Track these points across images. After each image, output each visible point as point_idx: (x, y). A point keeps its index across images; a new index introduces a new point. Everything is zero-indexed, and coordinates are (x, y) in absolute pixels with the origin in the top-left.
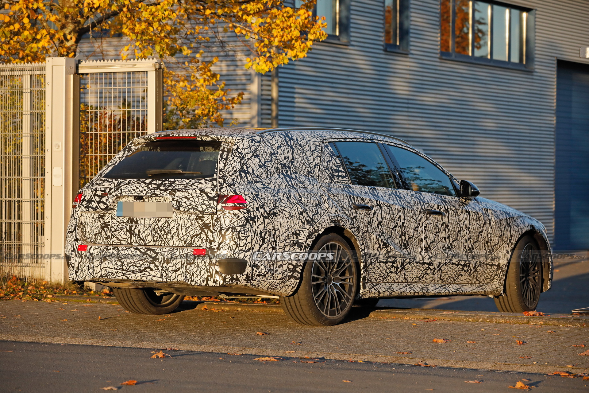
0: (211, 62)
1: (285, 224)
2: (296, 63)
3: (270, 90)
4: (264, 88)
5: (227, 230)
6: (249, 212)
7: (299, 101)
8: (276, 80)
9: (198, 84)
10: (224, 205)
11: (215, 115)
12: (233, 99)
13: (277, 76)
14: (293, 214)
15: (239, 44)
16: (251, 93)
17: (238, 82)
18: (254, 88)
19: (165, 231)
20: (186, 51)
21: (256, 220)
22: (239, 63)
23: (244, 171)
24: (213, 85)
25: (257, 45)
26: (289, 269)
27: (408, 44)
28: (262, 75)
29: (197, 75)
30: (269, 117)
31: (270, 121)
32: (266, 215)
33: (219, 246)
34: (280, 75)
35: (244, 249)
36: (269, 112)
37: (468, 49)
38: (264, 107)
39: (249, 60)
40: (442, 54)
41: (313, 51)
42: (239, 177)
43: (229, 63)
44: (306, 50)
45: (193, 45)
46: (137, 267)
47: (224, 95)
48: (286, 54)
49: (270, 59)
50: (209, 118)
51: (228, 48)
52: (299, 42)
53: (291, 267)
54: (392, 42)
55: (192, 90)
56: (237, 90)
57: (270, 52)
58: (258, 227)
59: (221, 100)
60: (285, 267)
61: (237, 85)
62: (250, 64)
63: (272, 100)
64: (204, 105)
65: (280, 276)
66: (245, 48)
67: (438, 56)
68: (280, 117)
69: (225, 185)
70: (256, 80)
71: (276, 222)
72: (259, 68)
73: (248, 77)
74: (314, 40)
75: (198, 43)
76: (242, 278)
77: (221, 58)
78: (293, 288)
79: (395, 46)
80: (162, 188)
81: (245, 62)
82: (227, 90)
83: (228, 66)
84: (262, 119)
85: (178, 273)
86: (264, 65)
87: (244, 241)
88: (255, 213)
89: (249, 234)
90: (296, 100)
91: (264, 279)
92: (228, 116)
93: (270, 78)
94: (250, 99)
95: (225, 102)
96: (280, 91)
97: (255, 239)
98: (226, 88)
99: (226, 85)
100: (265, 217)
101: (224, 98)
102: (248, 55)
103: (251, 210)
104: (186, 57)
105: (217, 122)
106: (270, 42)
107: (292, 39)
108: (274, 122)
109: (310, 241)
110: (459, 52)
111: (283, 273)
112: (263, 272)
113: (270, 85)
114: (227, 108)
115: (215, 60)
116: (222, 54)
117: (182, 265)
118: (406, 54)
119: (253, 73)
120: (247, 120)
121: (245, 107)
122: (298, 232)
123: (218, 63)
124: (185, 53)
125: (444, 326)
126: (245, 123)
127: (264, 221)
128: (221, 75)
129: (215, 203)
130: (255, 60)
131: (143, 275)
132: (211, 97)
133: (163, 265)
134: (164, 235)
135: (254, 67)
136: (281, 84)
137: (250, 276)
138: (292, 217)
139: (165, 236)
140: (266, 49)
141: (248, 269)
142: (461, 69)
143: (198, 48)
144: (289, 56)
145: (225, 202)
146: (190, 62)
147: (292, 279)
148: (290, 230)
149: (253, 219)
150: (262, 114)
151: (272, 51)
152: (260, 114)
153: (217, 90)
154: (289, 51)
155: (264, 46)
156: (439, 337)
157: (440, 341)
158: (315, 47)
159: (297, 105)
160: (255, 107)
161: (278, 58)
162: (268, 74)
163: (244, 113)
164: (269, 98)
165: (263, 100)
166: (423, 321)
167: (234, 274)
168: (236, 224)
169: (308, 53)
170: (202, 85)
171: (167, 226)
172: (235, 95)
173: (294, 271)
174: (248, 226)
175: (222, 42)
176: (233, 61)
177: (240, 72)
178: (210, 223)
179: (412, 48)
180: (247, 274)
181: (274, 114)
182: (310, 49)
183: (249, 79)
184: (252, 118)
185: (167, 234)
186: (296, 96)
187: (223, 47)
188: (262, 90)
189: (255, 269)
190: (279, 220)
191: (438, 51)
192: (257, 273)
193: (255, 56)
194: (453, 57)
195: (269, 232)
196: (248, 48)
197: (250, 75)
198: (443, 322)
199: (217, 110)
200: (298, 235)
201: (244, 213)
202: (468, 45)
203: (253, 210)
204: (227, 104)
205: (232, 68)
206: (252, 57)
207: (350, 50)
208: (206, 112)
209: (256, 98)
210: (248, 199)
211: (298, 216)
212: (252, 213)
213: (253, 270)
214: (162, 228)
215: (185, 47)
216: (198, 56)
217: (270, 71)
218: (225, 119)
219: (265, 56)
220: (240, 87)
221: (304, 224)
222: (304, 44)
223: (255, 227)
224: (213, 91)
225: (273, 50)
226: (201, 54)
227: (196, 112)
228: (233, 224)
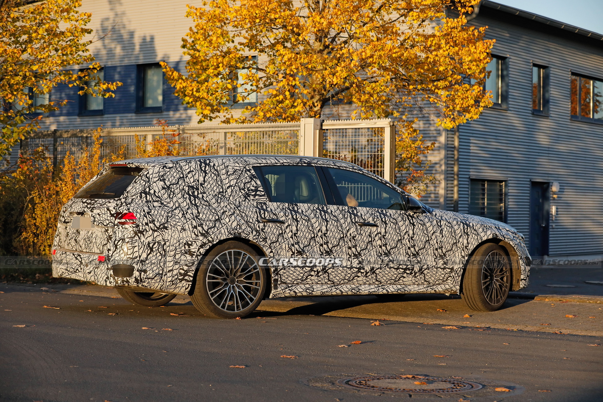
0: (413, 122)
2: (472, 122)
3: (453, 141)
4: (449, 139)
7: (473, 149)
8: (457, 134)
9: (404, 137)
11: (415, 158)
12: (428, 147)
13: (458, 131)
15: (432, 109)
16: (440, 143)
17: (431, 135)
18: (442, 139)
20: (396, 114)
22: (432, 122)
24: (414, 137)
25: (445, 110)
27: (548, 110)
28: (448, 130)
29: (403, 130)
30: (453, 159)
31: (453, 162)
34: (460, 130)
36: (453, 156)
37: (590, 114)
38: (449, 152)
39: (439, 120)
40: (572, 116)
41: (483, 114)
43: (425, 122)
44: (479, 113)
45: (400, 110)
47: (422, 144)
48: (465, 116)
49: (454, 120)
50: (411, 160)
51: (425, 112)
52: (474, 108)
54: (537, 108)
55: (400, 141)
56: (430, 140)
57: (453, 115)
59: (420, 148)
61: (430, 137)
62: (440, 123)
63: (454, 147)
64: (408, 151)
66: (436, 112)
67: (569, 118)
68: (460, 160)
70: (444, 134)
72: (446, 125)
73: (438, 132)
74: (484, 107)
75: (404, 108)
77: (419, 119)
79: (539, 111)
81: (436, 121)
82: (424, 141)
83: (424, 124)
84: (448, 161)
86: (450, 124)
90: (471, 148)
92: (424, 159)
93: (453, 133)
94: (439, 147)
95: (422, 149)
96: (460, 142)
98: (423, 139)
99: (423, 137)
101: (422, 146)
102: (438, 117)
104: (396, 118)
105: (417, 163)
106: (454, 108)
107: (469, 106)
108: (456, 163)
110: (584, 116)
113: (453, 138)
114: (423, 153)
115: (415, 120)
116: (420, 116)
117: (93, 268)
118: (547, 117)
119: (441, 128)
120: (437, 161)
121: (436, 152)
123: (418, 122)
124: (395, 115)
125: (573, 306)
126: (436, 164)
128: (420, 131)
130: (443, 120)
132: (413, 145)
135: (443, 125)
136: (461, 137)
140: (451, 113)
142: (585, 127)
143: (404, 112)
144: (467, 117)
146: (399, 121)
150: (448, 157)
151: (455, 114)
152: (446, 157)
153: (417, 140)
154: (467, 114)
155: (450, 110)
156: (570, 313)
157: (571, 316)
158: (485, 111)
159: (471, 151)
160: (443, 152)
161: (459, 119)
162: (452, 131)
163: (435, 157)
164: (453, 146)
165: (448, 147)
166: (559, 302)
169: (480, 115)
170: (407, 137)
172: (429, 144)
175: (420, 107)
176: (428, 120)
177: (432, 128)
179: (551, 112)
181: (456, 157)
182: (481, 113)
183: (439, 133)
184: (441, 160)
186: (471, 145)
187: (421, 111)
188: (448, 141)
191: (569, 115)
193: (443, 117)
194: (580, 119)
196: (438, 112)
197: (439, 130)
198: (573, 303)
199: (417, 154)
202: (589, 111)
204: (424, 150)
205: (427, 125)
206: (441, 118)
207: (509, 114)
208: (409, 156)
209: (444, 146)
215: (395, 112)
216: (404, 117)
217: (453, 128)
218: (422, 161)
219: (450, 117)
220: (432, 138)
222: (477, 110)
224: (414, 141)
225: (456, 113)
226: (406, 116)
227: (403, 156)
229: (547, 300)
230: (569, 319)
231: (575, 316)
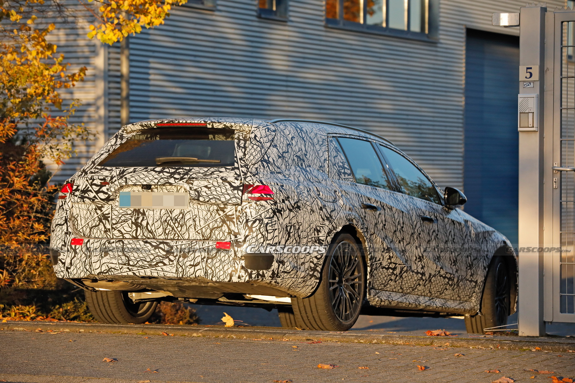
0: (46, 31)
1: (307, 219)
2: (151, 32)
3: (118, 65)
4: (112, 61)
5: (254, 222)
6: (276, 203)
7: (155, 79)
8: (126, 52)
9: (30, 57)
10: (250, 195)
11: (51, 95)
12: (74, 75)
13: (127, 47)
14: (314, 209)
15: (80, 8)
16: (95, 68)
17: (80, 54)
18: (100, 61)
19: (179, 223)
20: (15, 17)
21: (282, 212)
22: (80, 32)
23: (265, 161)
24: (49, 58)
25: (103, 9)
26: (311, 267)
27: (286, 10)
28: (109, 46)
29: (29, 46)
30: (119, 97)
31: (119, 103)
32: (291, 208)
33: (245, 238)
34: (131, 46)
35: (271, 243)
36: (118, 91)
37: (359, 16)
38: (112, 85)
39: (92, 27)
40: (328, 21)
41: (171, 17)
42: (262, 167)
43: (68, 31)
44: (163, 15)
45: (23, 9)
46: (148, 262)
47: (62, 70)
48: (138, 21)
49: (119, 27)
50: (44, 99)
51: (68, 13)
52: (155, 6)
53: (312, 265)
54: (267, 6)
55: (22, 64)
56: (79, 64)
57: (118, 18)
58: (285, 219)
59: (59, 77)
60: (307, 265)
61: (78, 58)
62: (94, 33)
63: (121, 76)
64: (37, 82)
65: (303, 274)
66: (88, 14)
67: (323, 23)
68: (131, 98)
69: (249, 174)
70: (102, 52)
71: (300, 217)
72: (106, 37)
73: (92, 49)
74: (172, 4)
75: (29, 6)
76: (268, 274)
77: (58, 26)
78: (312, 288)
79: (270, 11)
80: (177, 176)
81: (87, 30)
82: (66, 64)
83: (67, 35)
84: (110, 100)
85: (197, 268)
86: (112, 34)
87: (272, 234)
88: (281, 206)
89: (276, 227)
90: (151, 77)
91: (288, 276)
92: (68, 96)
93: (118, 50)
94: (94, 75)
95: (63, 79)
96: (131, 66)
97: (282, 233)
98: (65, 61)
99: (64, 58)
100: (290, 210)
101: (62, 74)
102: (91, 22)
103: (278, 201)
104: (15, 24)
105: (54, 103)
106: (118, 6)
107: (146, 3)
108: (125, 103)
109: (329, 239)
110: (348, 19)
111: (306, 271)
112: (288, 268)
113: (118, 59)
114: (66, 87)
115: (50, 28)
116: (59, 20)
117: (202, 259)
118: (284, 22)
119: (98, 43)
120: (92, 101)
121: (89, 85)
122: (318, 228)
123: (55, 32)
124: (13, 18)
125: (331, 348)
126: (89, 105)
127: (289, 214)
128: (58, 46)
129: (240, 193)
130: (100, 28)
131: (154, 271)
132: (46, 73)
133: (178, 259)
134: (178, 227)
135: (99, 36)
136: (132, 58)
137: (276, 272)
138: (313, 212)
139: (179, 229)
140: (113, 15)
141: (275, 265)
142: (351, 39)
143: (29, 13)
144: (141, 24)
145: (251, 192)
146: (20, 30)
147: (313, 279)
148: (312, 225)
149: (280, 211)
150: (110, 94)
151: (120, 16)
152: (107, 94)
153: (54, 64)
154: (142, 16)
155: (111, 11)
156: (324, 362)
157: (326, 367)
158: (174, 12)
159: (152, 83)
160: (101, 86)
161: (129, 26)
162: (116, 46)
163: (87, 92)
164: (118, 74)
165: (110, 76)
166: (306, 343)
167: (261, 269)
168: (263, 216)
169: (165, 19)
170: (35, 58)
171: (182, 218)
172: (76, 70)
173: (314, 270)
174: (275, 219)
175: (59, 5)
176: (73, 28)
177: (82, 43)
178: (233, 215)
179: (291, 14)
180: (273, 270)
181: (124, 94)
182: (168, 15)
183: (94, 52)
184: (98, 98)
185: (182, 226)
186: (151, 71)
187: (60, 12)
188: (109, 65)
189: (281, 265)
190: (302, 215)
191: (323, 18)
192: (282, 270)
193: (99, 22)
194: (341, 26)
195: (294, 226)
196: (90, 13)
197: (94, 46)
198: (330, 344)
199: (54, 88)
200: (319, 231)
201: (272, 205)
202: (358, 11)
203: (280, 201)
204: (66, 82)
205: (72, 37)
206: (96, 24)
207: (217, 17)
208: (40, 91)
209: (102, 74)
210: (274, 190)
211: (319, 211)
212: (279, 205)
213: (279, 265)
214: (176, 220)
215: (13, 12)
216: (29, 22)
217: (118, 42)
218: (64, 100)
219: (112, 23)
220: (81, 60)
221: (324, 220)
222: (160, 9)
223: (281, 220)
224: (49, 65)
225: (122, 16)
226: (34, 20)
227: (28, 91)
228: (260, 215)
229: (285, 339)
230: (323, 372)
231: (334, 366)
